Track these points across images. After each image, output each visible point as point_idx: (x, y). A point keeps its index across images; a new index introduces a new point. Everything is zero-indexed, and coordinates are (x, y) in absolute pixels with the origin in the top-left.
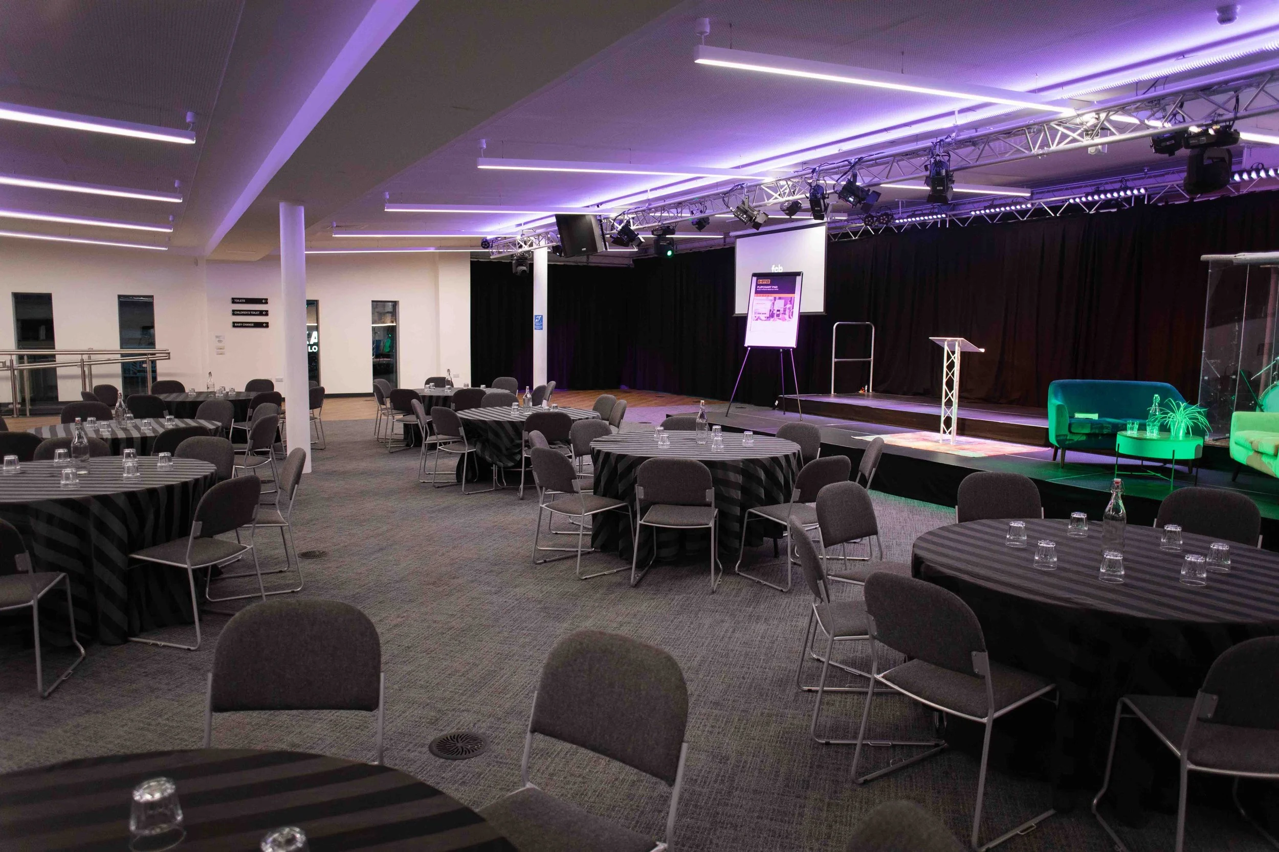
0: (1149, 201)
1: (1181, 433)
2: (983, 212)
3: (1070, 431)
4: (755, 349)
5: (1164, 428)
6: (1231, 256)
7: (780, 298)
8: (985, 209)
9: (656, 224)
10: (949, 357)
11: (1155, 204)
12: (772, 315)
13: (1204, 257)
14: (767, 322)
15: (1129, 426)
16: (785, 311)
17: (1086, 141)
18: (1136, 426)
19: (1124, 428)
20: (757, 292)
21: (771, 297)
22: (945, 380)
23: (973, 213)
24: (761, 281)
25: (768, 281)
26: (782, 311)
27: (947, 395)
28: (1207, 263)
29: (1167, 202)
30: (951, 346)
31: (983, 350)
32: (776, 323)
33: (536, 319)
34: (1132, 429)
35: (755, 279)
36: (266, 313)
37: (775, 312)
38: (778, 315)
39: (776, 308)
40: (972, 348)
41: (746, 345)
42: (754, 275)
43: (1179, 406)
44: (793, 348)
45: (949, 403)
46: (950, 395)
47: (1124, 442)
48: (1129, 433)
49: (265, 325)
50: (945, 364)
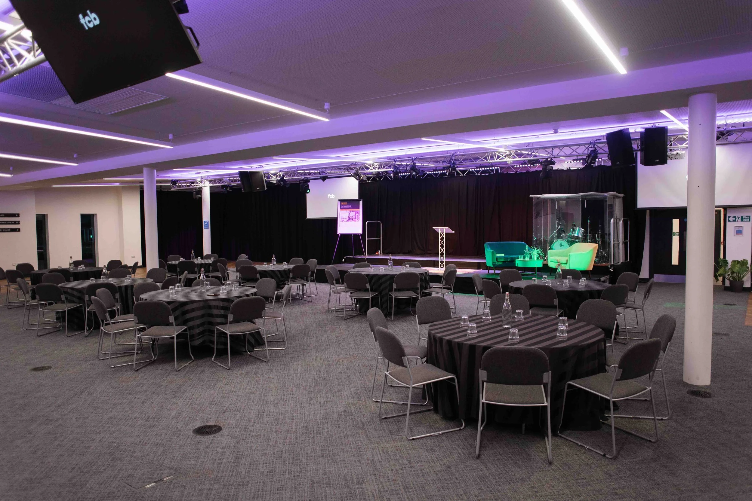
0: (500, 171)
1: (536, 259)
2: (432, 172)
3: (497, 261)
4: (342, 235)
5: (531, 258)
6: (540, 196)
7: (353, 211)
8: (433, 172)
9: (301, 177)
10: (441, 235)
11: (503, 173)
12: (349, 219)
13: (531, 196)
14: (347, 222)
15: (520, 257)
16: (355, 217)
17: (507, 159)
18: (522, 257)
19: (518, 258)
20: (341, 208)
21: (348, 211)
22: (440, 245)
23: (428, 173)
24: (342, 203)
25: (346, 203)
26: (354, 217)
27: (441, 250)
28: (532, 198)
29: (507, 172)
30: (442, 231)
31: (454, 232)
32: (351, 223)
33: (204, 223)
34: (521, 258)
35: (339, 202)
36: (19, 223)
37: (351, 217)
38: (352, 219)
39: (351, 216)
40: (450, 231)
41: (338, 233)
42: (339, 200)
43: (534, 249)
44: (361, 234)
45: (442, 254)
46: (442, 250)
47: (519, 263)
48: (520, 259)
49: (19, 230)
50: (440, 238)
